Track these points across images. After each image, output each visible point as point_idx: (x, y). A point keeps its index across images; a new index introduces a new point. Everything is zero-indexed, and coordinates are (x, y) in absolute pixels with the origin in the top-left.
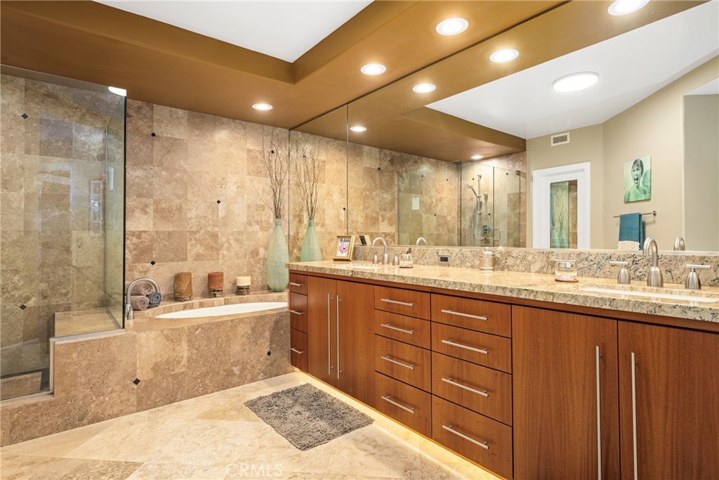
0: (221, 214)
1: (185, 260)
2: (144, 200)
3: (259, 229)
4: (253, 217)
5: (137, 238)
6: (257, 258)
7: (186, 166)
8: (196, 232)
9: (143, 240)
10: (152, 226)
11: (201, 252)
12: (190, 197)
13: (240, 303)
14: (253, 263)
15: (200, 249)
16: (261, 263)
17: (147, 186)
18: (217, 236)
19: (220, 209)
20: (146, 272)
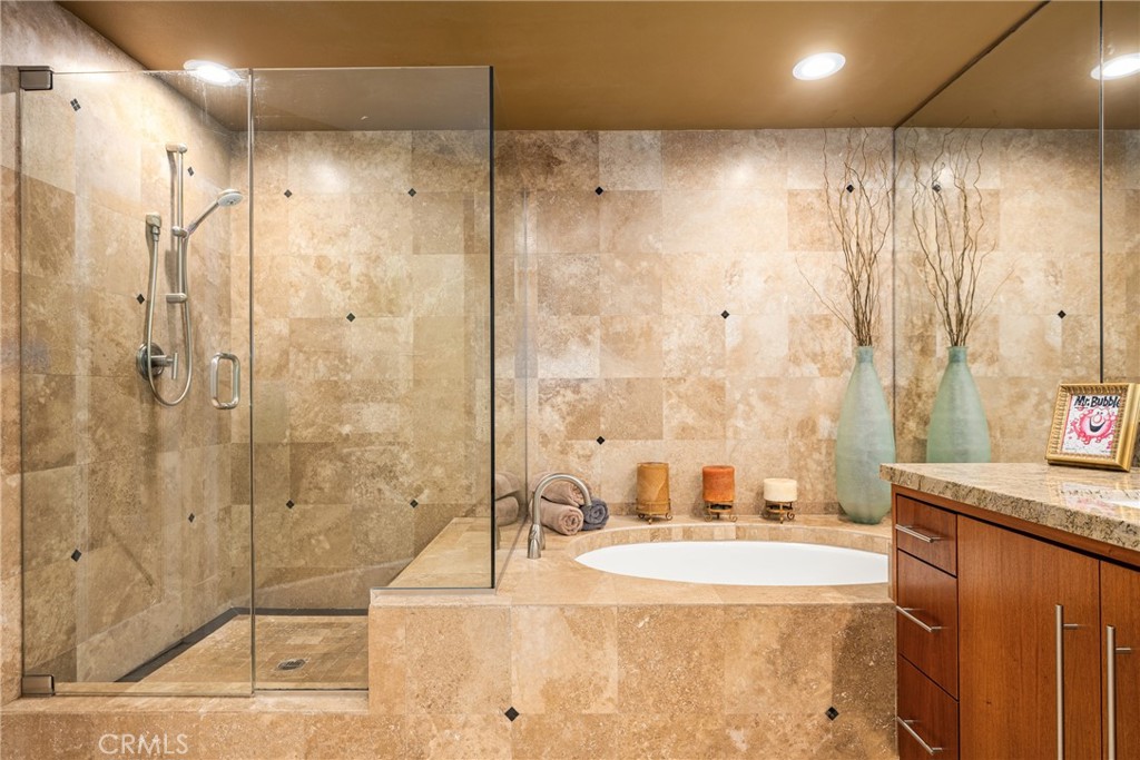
0: (731, 340)
1: (659, 436)
2: (584, 319)
3: (816, 373)
4: (802, 344)
5: (574, 392)
6: (814, 439)
7: (659, 245)
8: (682, 379)
9: (584, 395)
10: (597, 369)
11: (690, 421)
12: (667, 307)
13: (771, 540)
14: (802, 449)
15: (688, 416)
16: (824, 451)
17: (589, 291)
18: (722, 388)
19: (728, 330)
20: (588, 458)
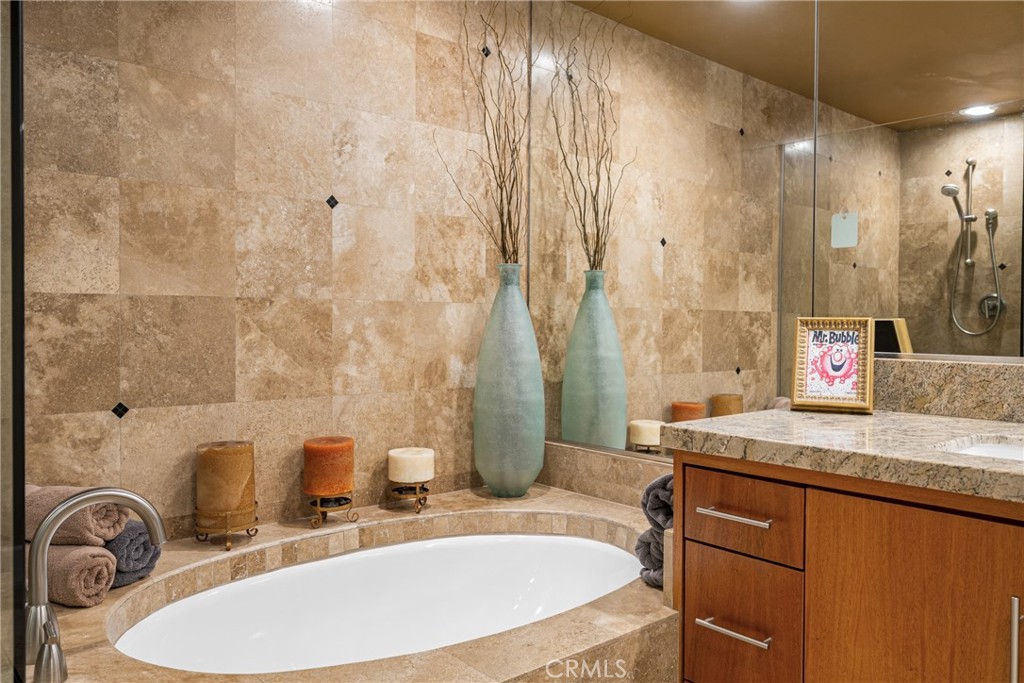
0: (341, 243)
1: (230, 396)
2: (86, 181)
3: (447, 296)
4: (431, 256)
5: (63, 320)
6: (444, 388)
7: (229, 71)
8: (266, 301)
9: (85, 326)
10: (114, 277)
11: (279, 368)
12: (242, 178)
13: (408, 539)
14: (430, 403)
15: (276, 361)
16: (454, 404)
17: (98, 130)
18: (327, 316)
19: (336, 227)
20: (94, 444)
